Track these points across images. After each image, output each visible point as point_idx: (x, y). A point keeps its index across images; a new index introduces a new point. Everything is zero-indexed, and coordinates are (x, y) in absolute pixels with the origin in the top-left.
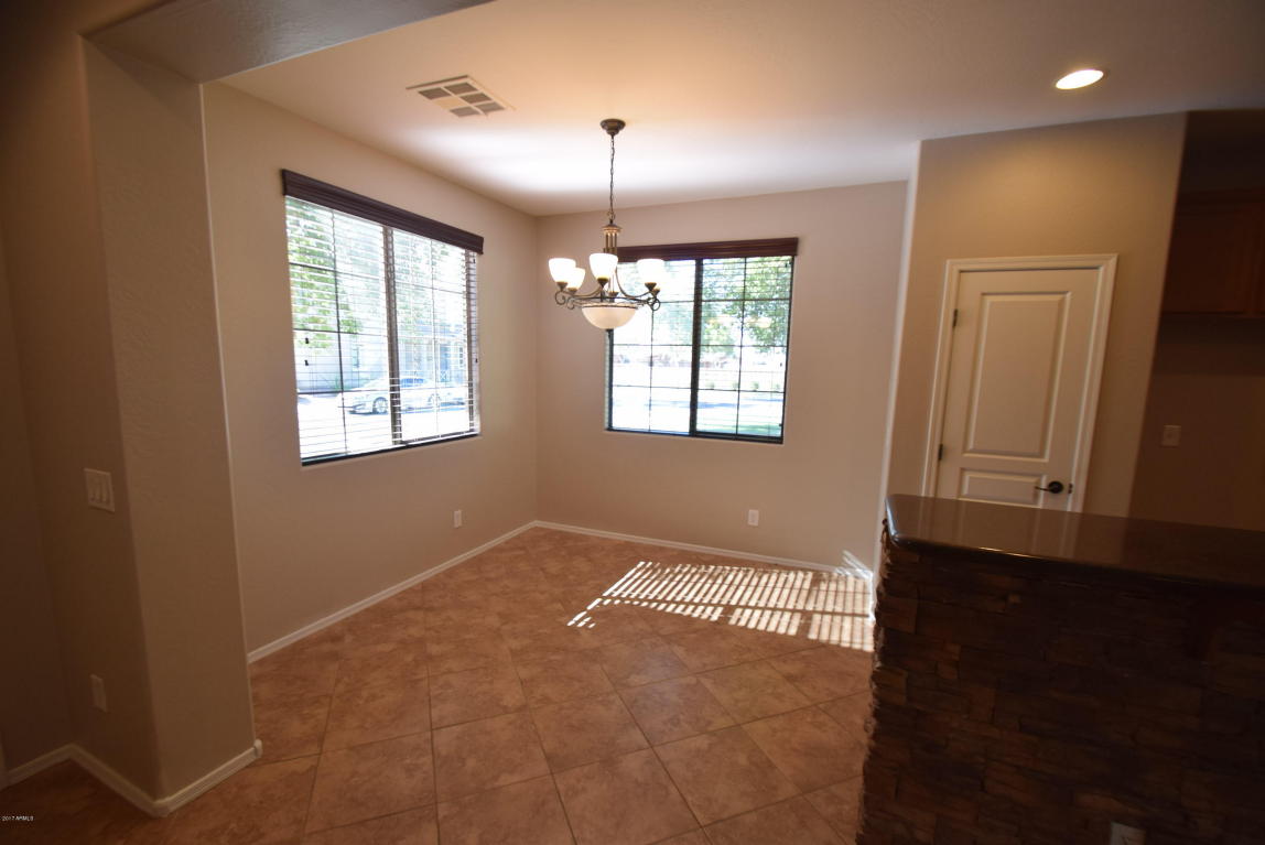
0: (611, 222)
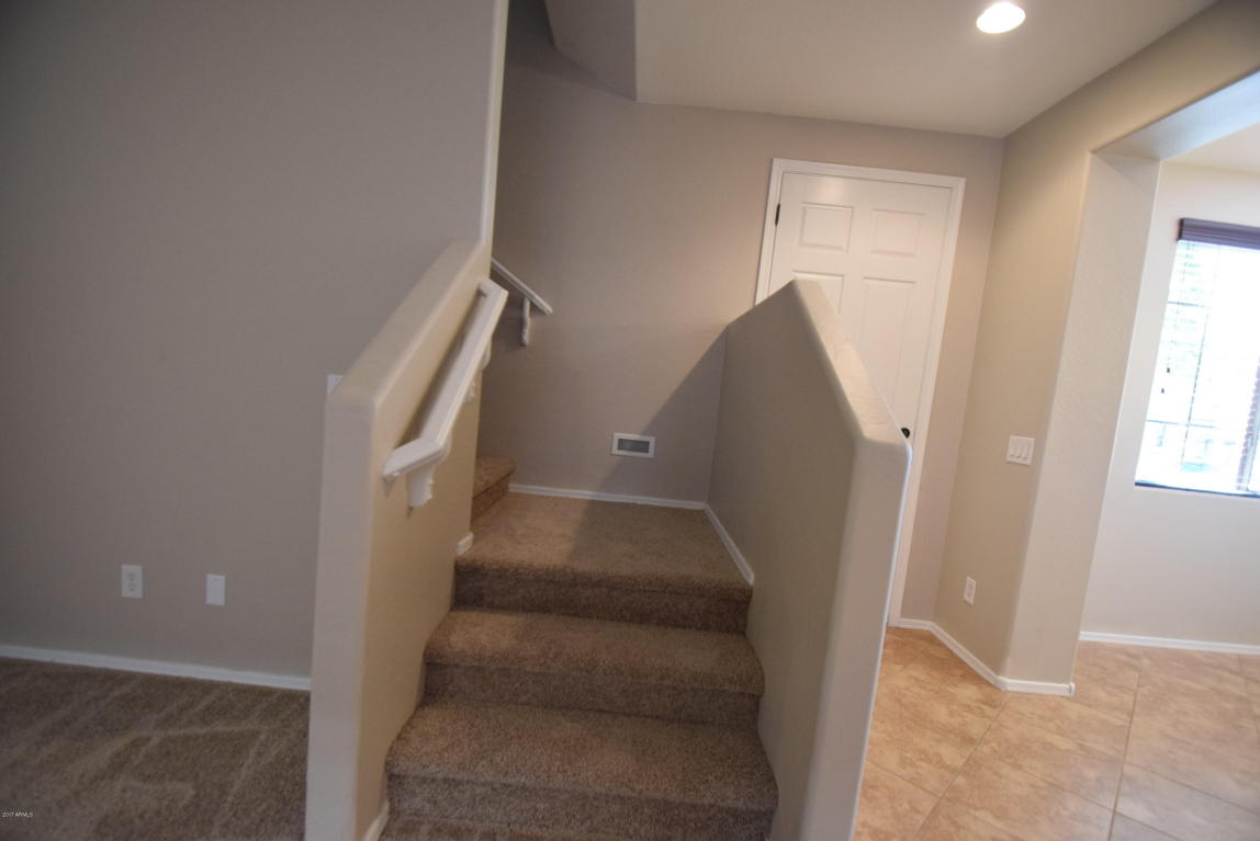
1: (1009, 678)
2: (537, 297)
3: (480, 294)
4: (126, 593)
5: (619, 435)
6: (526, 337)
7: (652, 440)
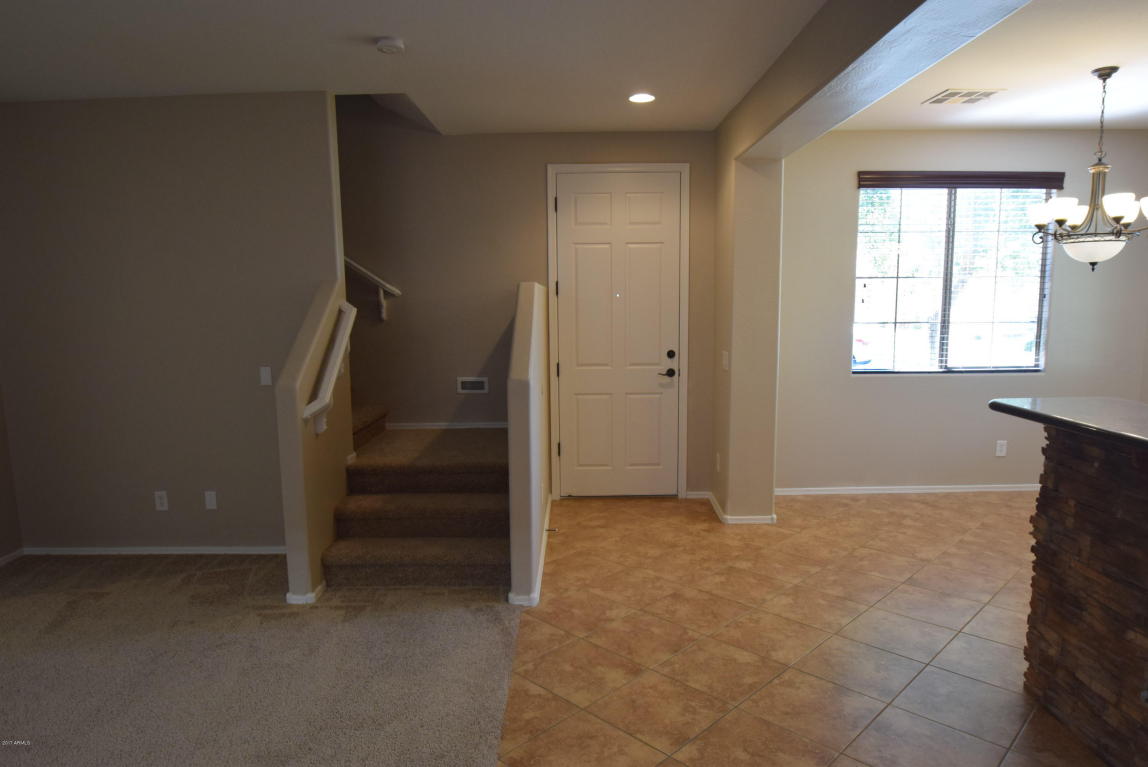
0: (1100, 160)
1: (732, 515)
2: (388, 286)
3: (340, 312)
4: (159, 508)
5: (461, 379)
6: (384, 315)
7: (485, 379)
